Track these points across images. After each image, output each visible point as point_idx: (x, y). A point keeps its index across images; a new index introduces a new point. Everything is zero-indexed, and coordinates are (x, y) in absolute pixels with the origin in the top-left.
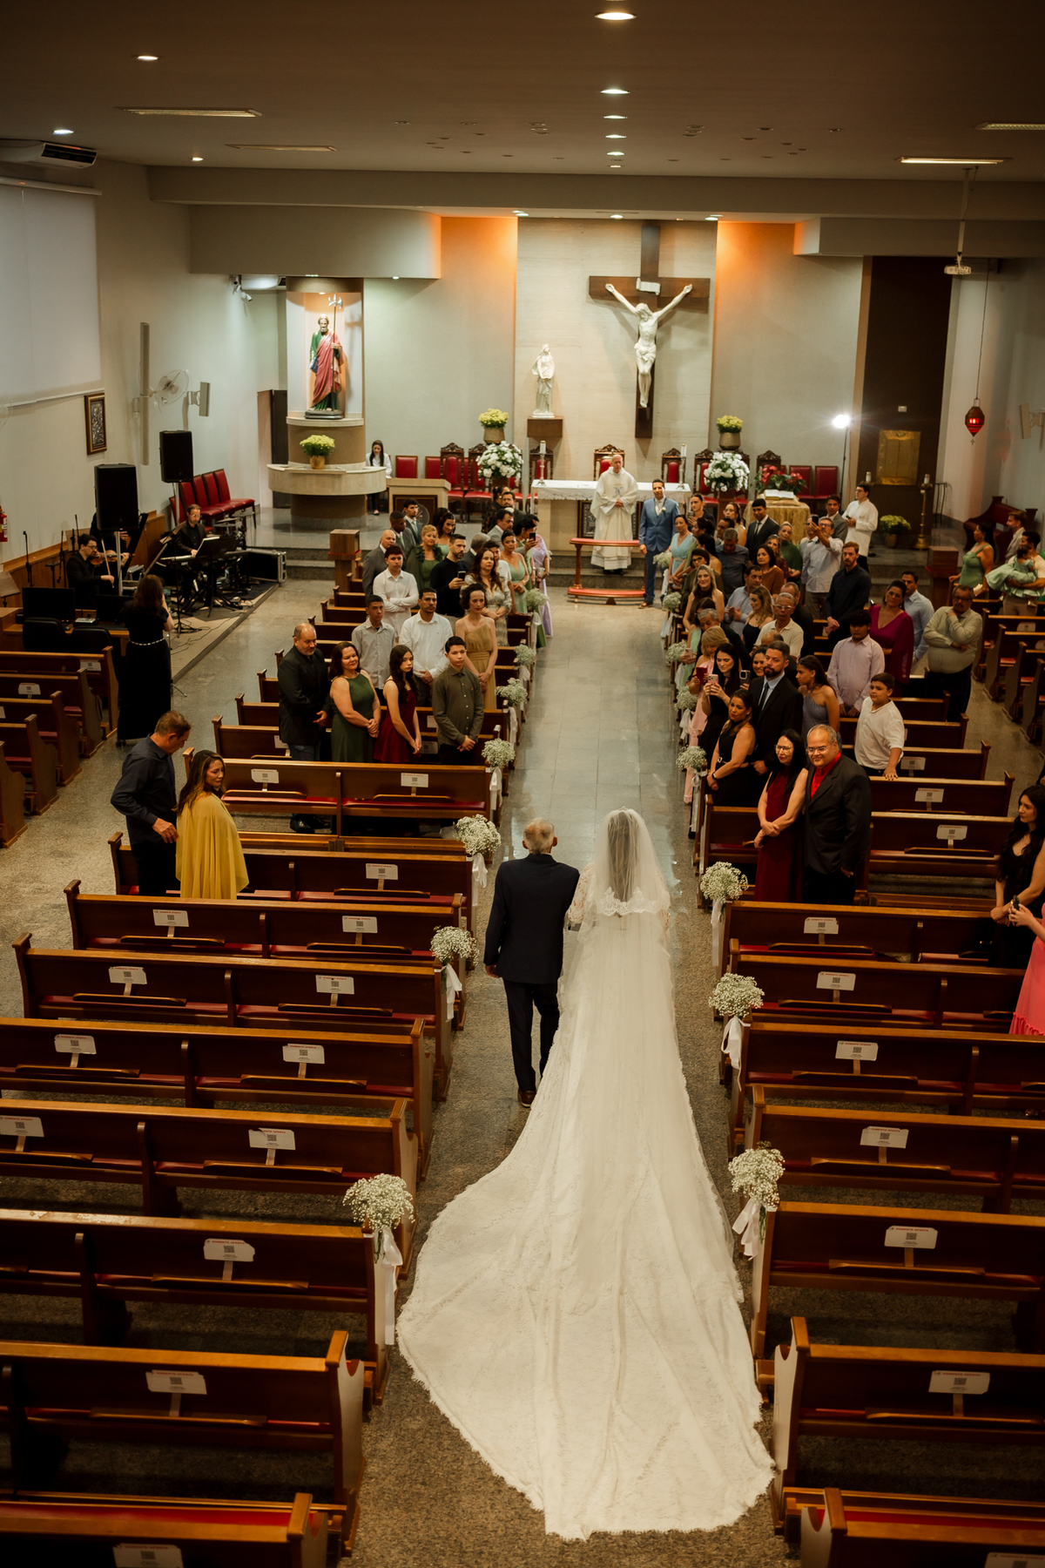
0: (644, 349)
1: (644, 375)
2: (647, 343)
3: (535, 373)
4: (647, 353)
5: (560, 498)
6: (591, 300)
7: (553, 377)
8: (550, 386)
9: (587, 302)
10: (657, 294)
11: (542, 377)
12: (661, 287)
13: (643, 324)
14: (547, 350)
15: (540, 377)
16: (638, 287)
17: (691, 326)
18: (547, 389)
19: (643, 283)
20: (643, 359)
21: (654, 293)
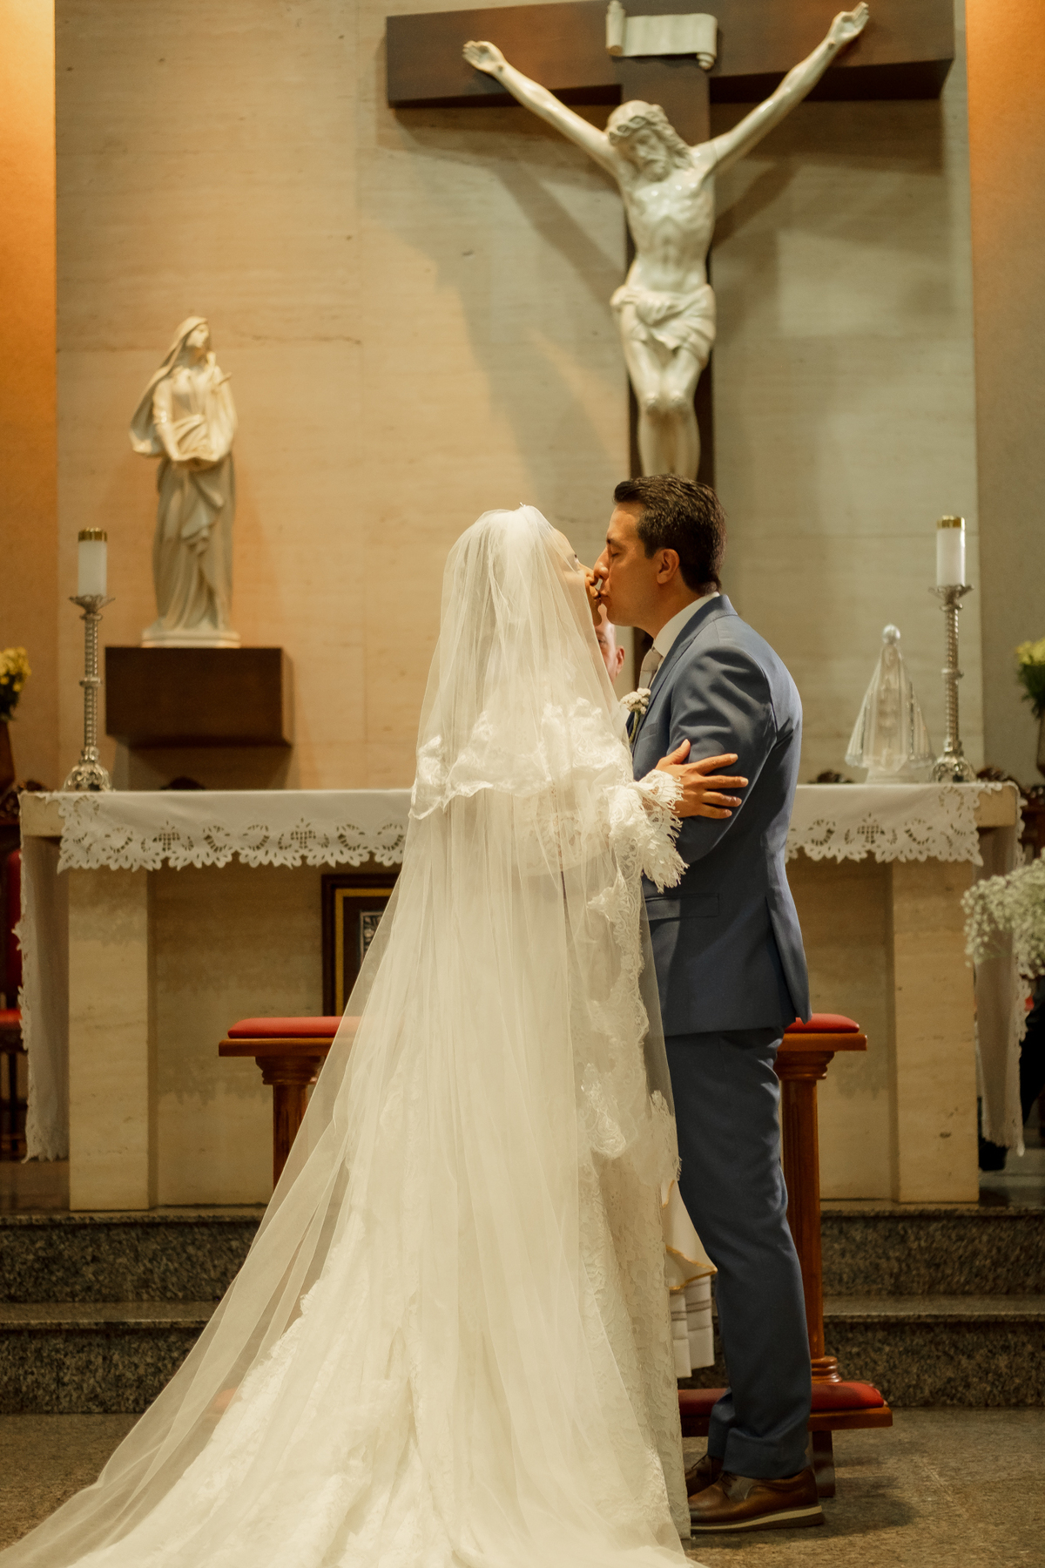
0: (657, 301)
1: (664, 418)
2: (671, 276)
3: (144, 446)
4: (672, 315)
5: (200, 856)
6: (398, 132)
7: (229, 455)
8: (218, 498)
9: (382, 140)
10: (706, 61)
11: (176, 455)
12: (719, 36)
13: (647, 193)
14: (198, 339)
15: (167, 461)
16: (612, 40)
17: (866, 232)
18: (203, 517)
19: (638, 22)
20: (654, 346)
21: (692, 57)
